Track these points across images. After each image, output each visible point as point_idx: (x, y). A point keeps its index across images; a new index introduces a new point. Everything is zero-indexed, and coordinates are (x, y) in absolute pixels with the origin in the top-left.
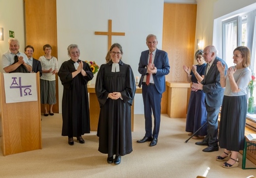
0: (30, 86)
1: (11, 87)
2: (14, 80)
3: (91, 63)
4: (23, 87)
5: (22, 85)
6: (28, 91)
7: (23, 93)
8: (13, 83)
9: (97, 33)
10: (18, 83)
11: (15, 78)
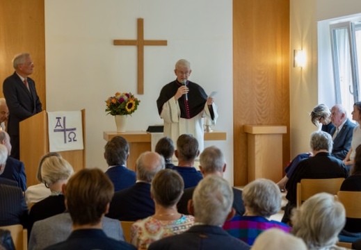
0: (75, 129)
1: (55, 131)
2: (59, 121)
3: (127, 95)
4: (68, 130)
5: (67, 127)
6: (72, 136)
7: (68, 139)
8: (57, 126)
9: (117, 43)
10: (62, 125)
11: (59, 118)
